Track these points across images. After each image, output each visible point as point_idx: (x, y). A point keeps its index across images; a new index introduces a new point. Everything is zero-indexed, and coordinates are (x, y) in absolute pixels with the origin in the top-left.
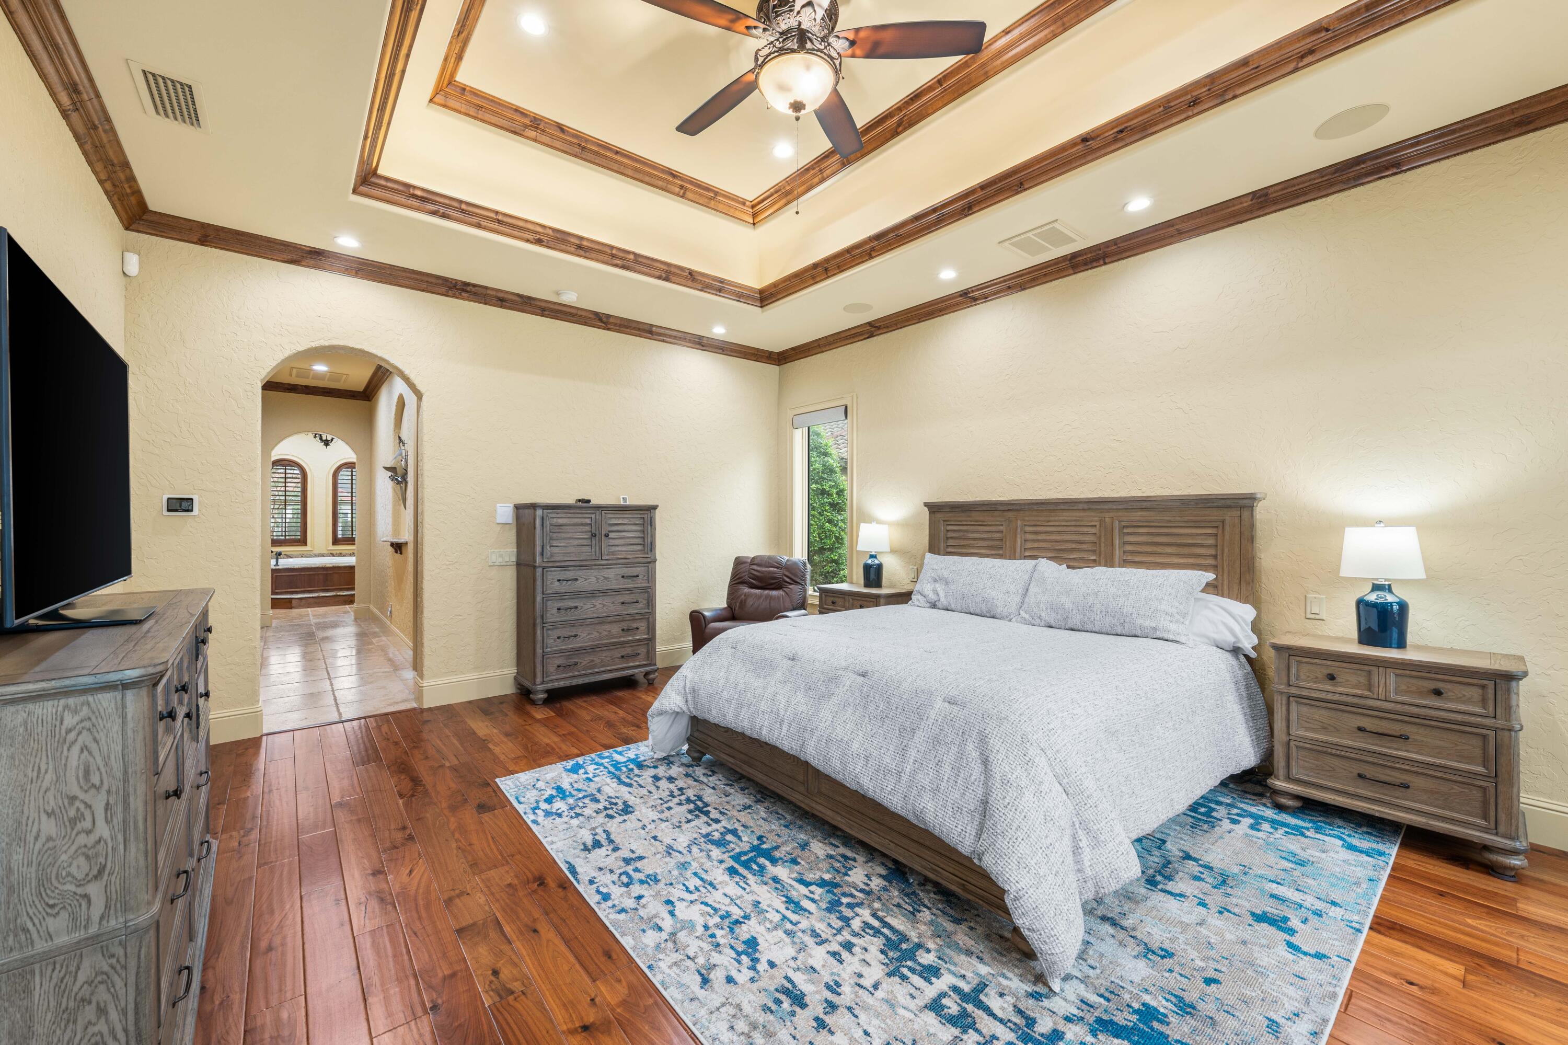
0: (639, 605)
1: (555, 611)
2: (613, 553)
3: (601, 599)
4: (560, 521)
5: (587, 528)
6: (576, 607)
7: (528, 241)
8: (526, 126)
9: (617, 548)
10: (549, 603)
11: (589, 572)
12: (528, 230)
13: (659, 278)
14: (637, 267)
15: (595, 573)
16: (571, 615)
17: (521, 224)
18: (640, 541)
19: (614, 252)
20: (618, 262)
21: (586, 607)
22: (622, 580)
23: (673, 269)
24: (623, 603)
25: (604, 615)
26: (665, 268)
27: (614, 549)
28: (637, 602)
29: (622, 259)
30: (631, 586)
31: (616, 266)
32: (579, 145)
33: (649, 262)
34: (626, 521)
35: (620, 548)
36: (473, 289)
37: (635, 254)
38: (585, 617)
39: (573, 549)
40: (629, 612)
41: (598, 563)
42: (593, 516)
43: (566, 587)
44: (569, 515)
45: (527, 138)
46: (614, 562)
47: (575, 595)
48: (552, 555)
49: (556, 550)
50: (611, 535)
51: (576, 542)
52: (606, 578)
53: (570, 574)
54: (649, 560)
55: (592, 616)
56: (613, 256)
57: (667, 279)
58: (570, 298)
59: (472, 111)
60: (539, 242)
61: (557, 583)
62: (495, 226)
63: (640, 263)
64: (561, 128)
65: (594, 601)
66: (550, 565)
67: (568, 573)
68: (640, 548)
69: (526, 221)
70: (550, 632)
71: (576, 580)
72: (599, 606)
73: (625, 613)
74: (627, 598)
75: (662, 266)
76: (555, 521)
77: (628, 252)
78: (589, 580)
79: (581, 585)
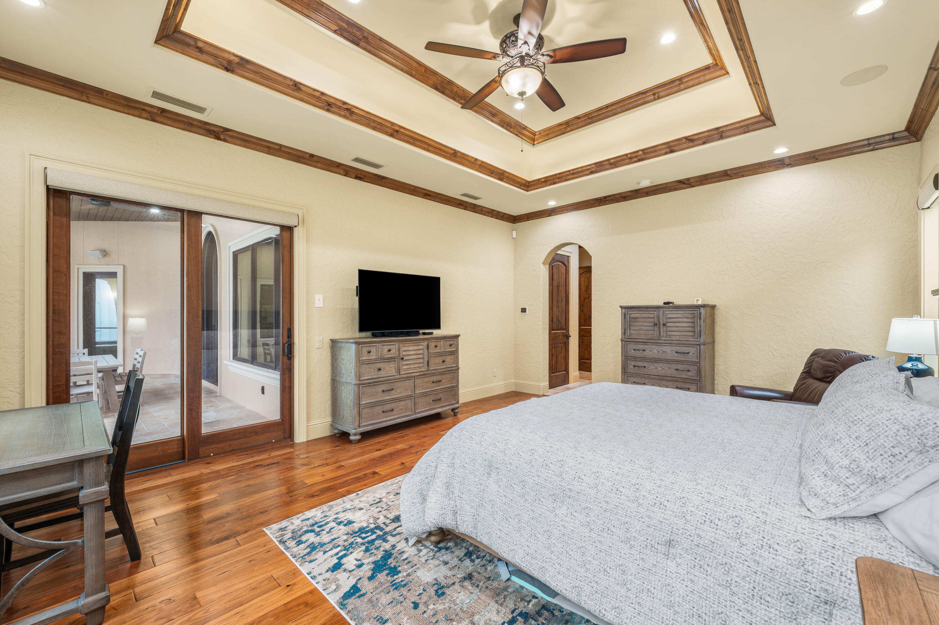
0: (690, 374)
1: (632, 367)
2: (670, 336)
3: (660, 365)
4: (636, 316)
5: (652, 320)
6: (644, 367)
7: (587, 175)
8: (565, 128)
9: (673, 333)
10: (629, 362)
11: (653, 347)
12: (585, 170)
13: (666, 153)
14: (647, 156)
15: (657, 347)
16: (641, 371)
17: (580, 170)
18: (691, 329)
19: (629, 156)
20: (635, 159)
21: (651, 368)
22: (676, 355)
23: (671, 144)
24: (677, 370)
25: (663, 375)
26: (666, 146)
27: (671, 333)
28: (689, 371)
29: (636, 157)
30: (683, 359)
31: (635, 162)
32: (589, 118)
33: (653, 149)
34: (680, 316)
35: (675, 333)
36: (609, 198)
37: (642, 150)
38: (650, 373)
39: (643, 332)
40: (681, 377)
41: (658, 341)
42: (655, 313)
43: (638, 354)
44: (641, 312)
45: (569, 132)
46: (670, 342)
47: (644, 359)
48: (631, 334)
49: (632, 332)
50: (668, 325)
51: (645, 328)
52: (664, 352)
53: (641, 347)
54: (698, 343)
55: (654, 374)
56: (630, 158)
57: (672, 151)
58: (645, 183)
59: (546, 138)
60: (592, 173)
61: (633, 351)
62: (572, 176)
63: (648, 153)
64: (578, 118)
65: (656, 365)
66: (629, 340)
67: (639, 346)
68: (691, 334)
69: (582, 167)
70: (629, 378)
71: (644, 350)
72: (659, 369)
73: (679, 376)
74: (680, 367)
75: (663, 147)
76: (633, 316)
77: (638, 151)
78: (653, 351)
79: (647, 353)
